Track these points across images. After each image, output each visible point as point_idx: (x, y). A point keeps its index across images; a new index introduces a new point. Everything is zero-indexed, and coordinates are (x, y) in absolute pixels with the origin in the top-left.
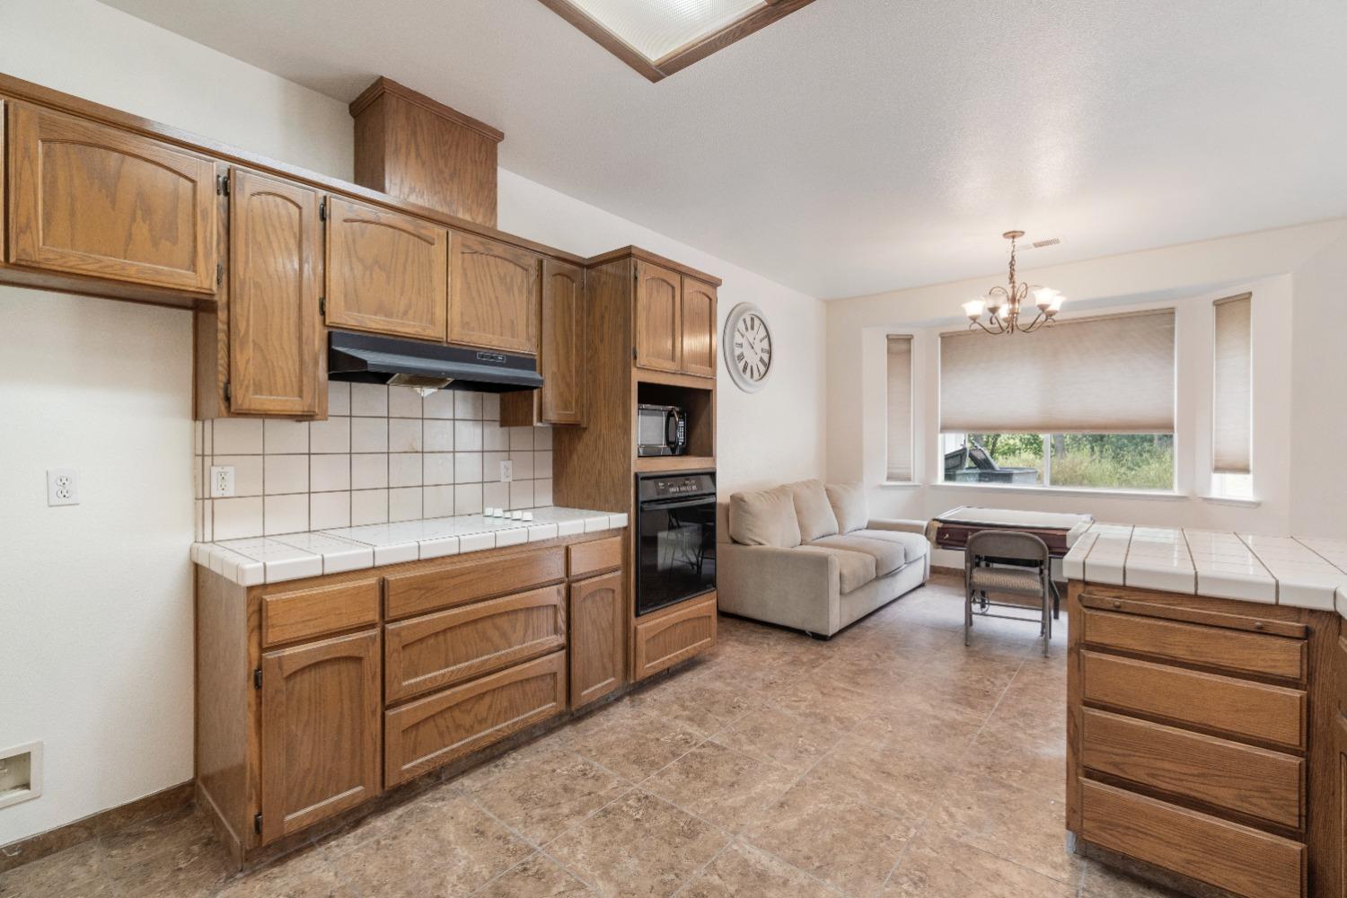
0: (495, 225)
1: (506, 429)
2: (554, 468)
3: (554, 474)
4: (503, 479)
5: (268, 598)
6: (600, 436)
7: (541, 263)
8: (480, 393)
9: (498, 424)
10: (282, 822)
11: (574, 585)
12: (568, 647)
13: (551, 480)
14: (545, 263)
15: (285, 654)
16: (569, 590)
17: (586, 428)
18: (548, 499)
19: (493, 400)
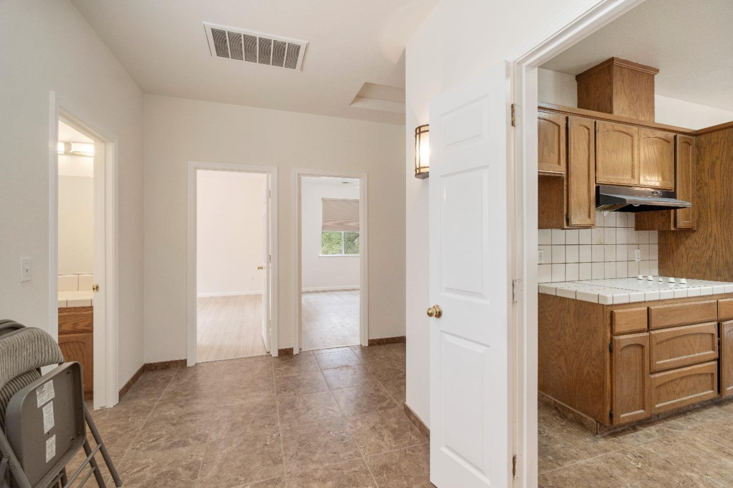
0: (654, 121)
1: (637, 232)
2: (659, 254)
3: (659, 258)
4: (637, 260)
5: (615, 311)
6: (711, 236)
7: (675, 137)
8: (625, 213)
9: (634, 229)
10: (620, 416)
11: (724, 323)
12: (719, 360)
13: (657, 261)
14: (678, 138)
15: (620, 338)
16: (719, 325)
17: (695, 231)
18: (656, 271)
19: (632, 215)
